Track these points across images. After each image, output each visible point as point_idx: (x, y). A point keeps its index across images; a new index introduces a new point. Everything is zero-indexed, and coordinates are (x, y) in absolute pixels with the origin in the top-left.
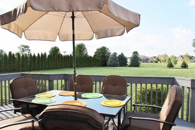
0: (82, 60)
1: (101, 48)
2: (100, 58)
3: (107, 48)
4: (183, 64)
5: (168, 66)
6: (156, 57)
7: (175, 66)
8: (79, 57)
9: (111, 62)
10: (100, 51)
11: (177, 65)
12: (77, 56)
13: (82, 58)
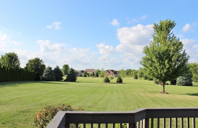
0: (13, 72)
1: (34, 60)
2: (33, 71)
3: (40, 59)
4: (119, 79)
5: (105, 81)
6: (84, 71)
7: (111, 81)
8: (10, 69)
9: (46, 75)
10: (33, 63)
11: (113, 80)
12: (7, 68)
13: (14, 71)
